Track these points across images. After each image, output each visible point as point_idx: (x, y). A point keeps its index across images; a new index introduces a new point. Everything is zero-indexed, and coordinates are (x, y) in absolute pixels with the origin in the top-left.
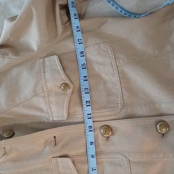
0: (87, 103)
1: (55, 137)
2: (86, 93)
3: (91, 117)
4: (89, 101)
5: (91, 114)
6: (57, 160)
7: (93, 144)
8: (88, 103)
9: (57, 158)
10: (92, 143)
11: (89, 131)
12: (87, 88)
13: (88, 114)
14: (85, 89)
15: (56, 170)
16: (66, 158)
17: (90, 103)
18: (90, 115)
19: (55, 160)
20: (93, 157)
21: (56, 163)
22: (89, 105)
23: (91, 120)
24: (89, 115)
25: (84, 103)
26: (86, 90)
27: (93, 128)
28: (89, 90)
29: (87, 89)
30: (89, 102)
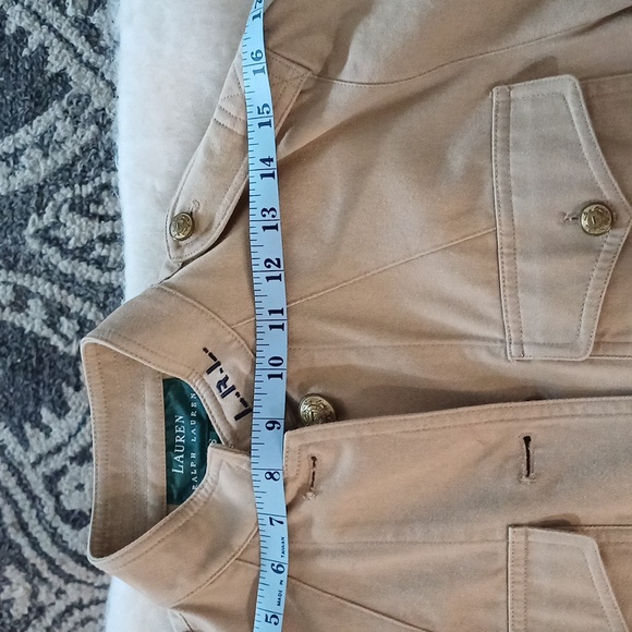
0: (269, 267)
1: (527, 440)
2: (265, 228)
3: (280, 323)
4: (278, 260)
5: (281, 312)
6: (530, 539)
7: (277, 426)
8: (273, 267)
9: (530, 530)
10: (274, 423)
11: (270, 376)
12: (273, 209)
13: (271, 312)
14: (264, 210)
15: (517, 578)
16: (565, 530)
17: (282, 268)
18: (279, 316)
19: (523, 538)
20: (272, 475)
21: (522, 547)
22: (277, 274)
23: (282, 335)
24: (274, 316)
25: (258, 265)
26: (269, 217)
27: (284, 366)
28: (278, 217)
29: (272, 213)
30: (279, 266)
